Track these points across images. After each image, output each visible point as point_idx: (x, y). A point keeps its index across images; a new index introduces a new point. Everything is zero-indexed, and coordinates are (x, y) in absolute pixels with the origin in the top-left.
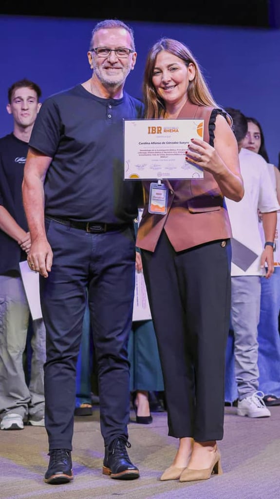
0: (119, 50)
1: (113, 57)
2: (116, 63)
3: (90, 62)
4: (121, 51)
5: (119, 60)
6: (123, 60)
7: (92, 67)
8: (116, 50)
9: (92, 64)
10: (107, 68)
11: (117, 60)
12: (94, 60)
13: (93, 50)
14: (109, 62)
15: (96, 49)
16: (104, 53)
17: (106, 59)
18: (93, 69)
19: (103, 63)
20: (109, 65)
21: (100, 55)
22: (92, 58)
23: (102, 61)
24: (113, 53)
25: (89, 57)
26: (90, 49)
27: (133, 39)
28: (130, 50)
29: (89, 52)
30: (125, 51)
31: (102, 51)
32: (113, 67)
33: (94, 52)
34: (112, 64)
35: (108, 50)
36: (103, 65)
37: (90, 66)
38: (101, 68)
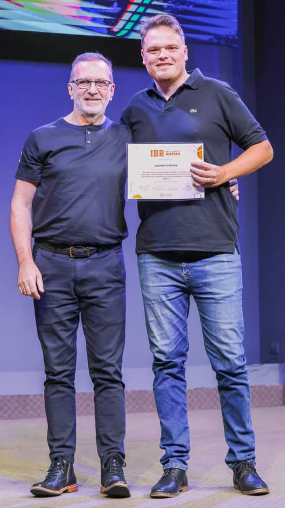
0: (99, 82)
1: (93, 88)
2: (96, 94)
3: (70, 93)
4: (101, 83)
5: (99, 91)
6: (103, 91)
7: (72, 98)
8: (96, 82)
9: (72, 95)
10: (87, 99)
11: (97, 92)
12: (74, 91)
13: (73, 82)
14: (90, 93)
15: (77, 81)
16: (85, 84)
17: (86, 91)
18: (73, 100)
19: (84, 94)
20: (89, 96)
21: (81, 86)
22: (72, 89)
23: (83, 93)
24: (93, 84)
25: (69, 88)
26: (70, 81)
27: (112, 71)
28: (109, 82)
29: (70, 83)
30: (105, 83)
31: (82, 82)
32: (92, 98)
33: (74, 84)
34: (92, 95)
35: (89, 82)
36: (84, 96)
37: (70, 97)
38: (82, 99)
